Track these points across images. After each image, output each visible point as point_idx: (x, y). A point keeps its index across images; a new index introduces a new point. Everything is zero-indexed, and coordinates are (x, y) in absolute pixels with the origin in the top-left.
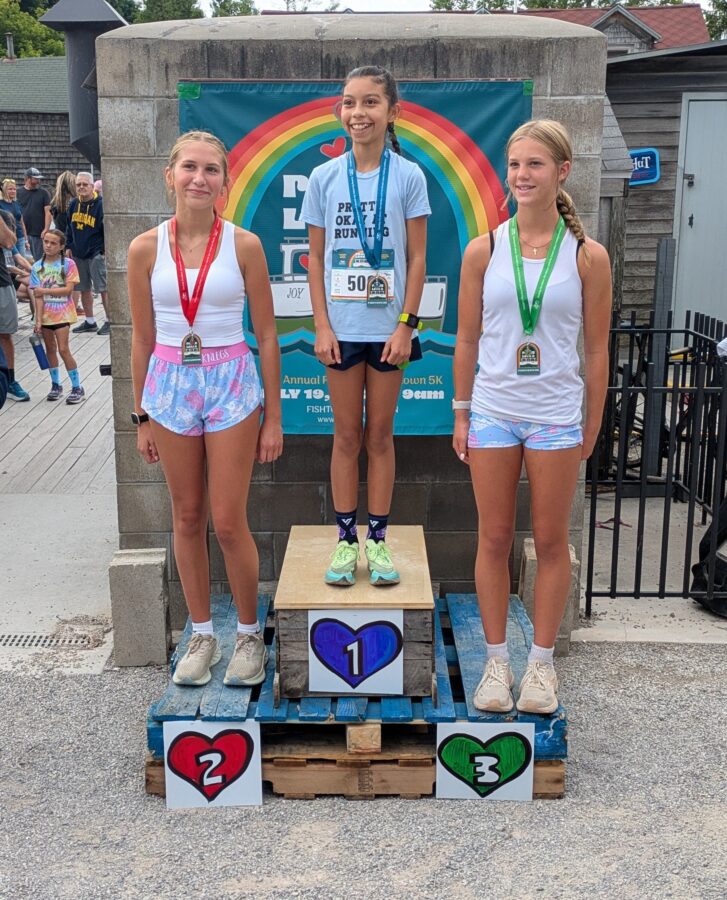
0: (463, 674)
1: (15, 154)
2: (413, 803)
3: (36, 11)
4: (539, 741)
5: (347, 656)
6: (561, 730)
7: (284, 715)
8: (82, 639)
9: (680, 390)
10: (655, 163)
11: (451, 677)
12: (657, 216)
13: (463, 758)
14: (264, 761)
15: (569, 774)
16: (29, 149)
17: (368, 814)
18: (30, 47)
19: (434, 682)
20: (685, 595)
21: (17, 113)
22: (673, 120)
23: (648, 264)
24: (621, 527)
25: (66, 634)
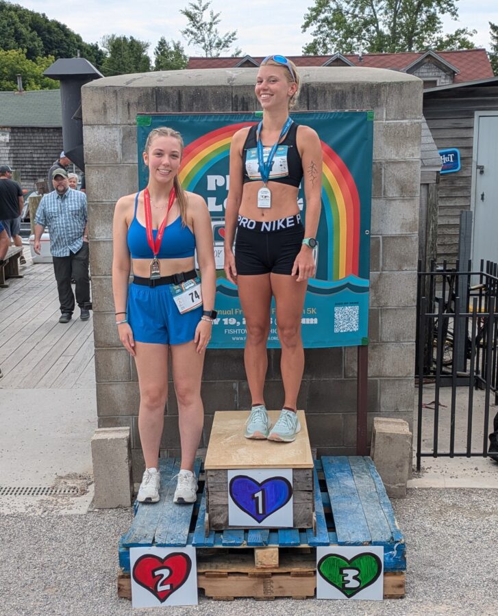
0: (334, 512)
1: (23, 155)
2: (301, 603)
3: (37, 59)
4: (387, 559)
5: (254, 501)
6: (402, 550)
7: (212, 542)
8: (72, 490)
9: (478, 315)
10: (457, 159)
11: (326, 514)
12: (459, 194)
13: (335, 570)
14: (199, 574)
15: (408, 581)
16: (33, 151)
17: (270, 611)
18: (33, 83)
19: (314, 518)
20: (485, 455)
21: (24, 128)
22: (468, 130)
23: (454, 226)
24: (440, 408)
25: (62, 486)
